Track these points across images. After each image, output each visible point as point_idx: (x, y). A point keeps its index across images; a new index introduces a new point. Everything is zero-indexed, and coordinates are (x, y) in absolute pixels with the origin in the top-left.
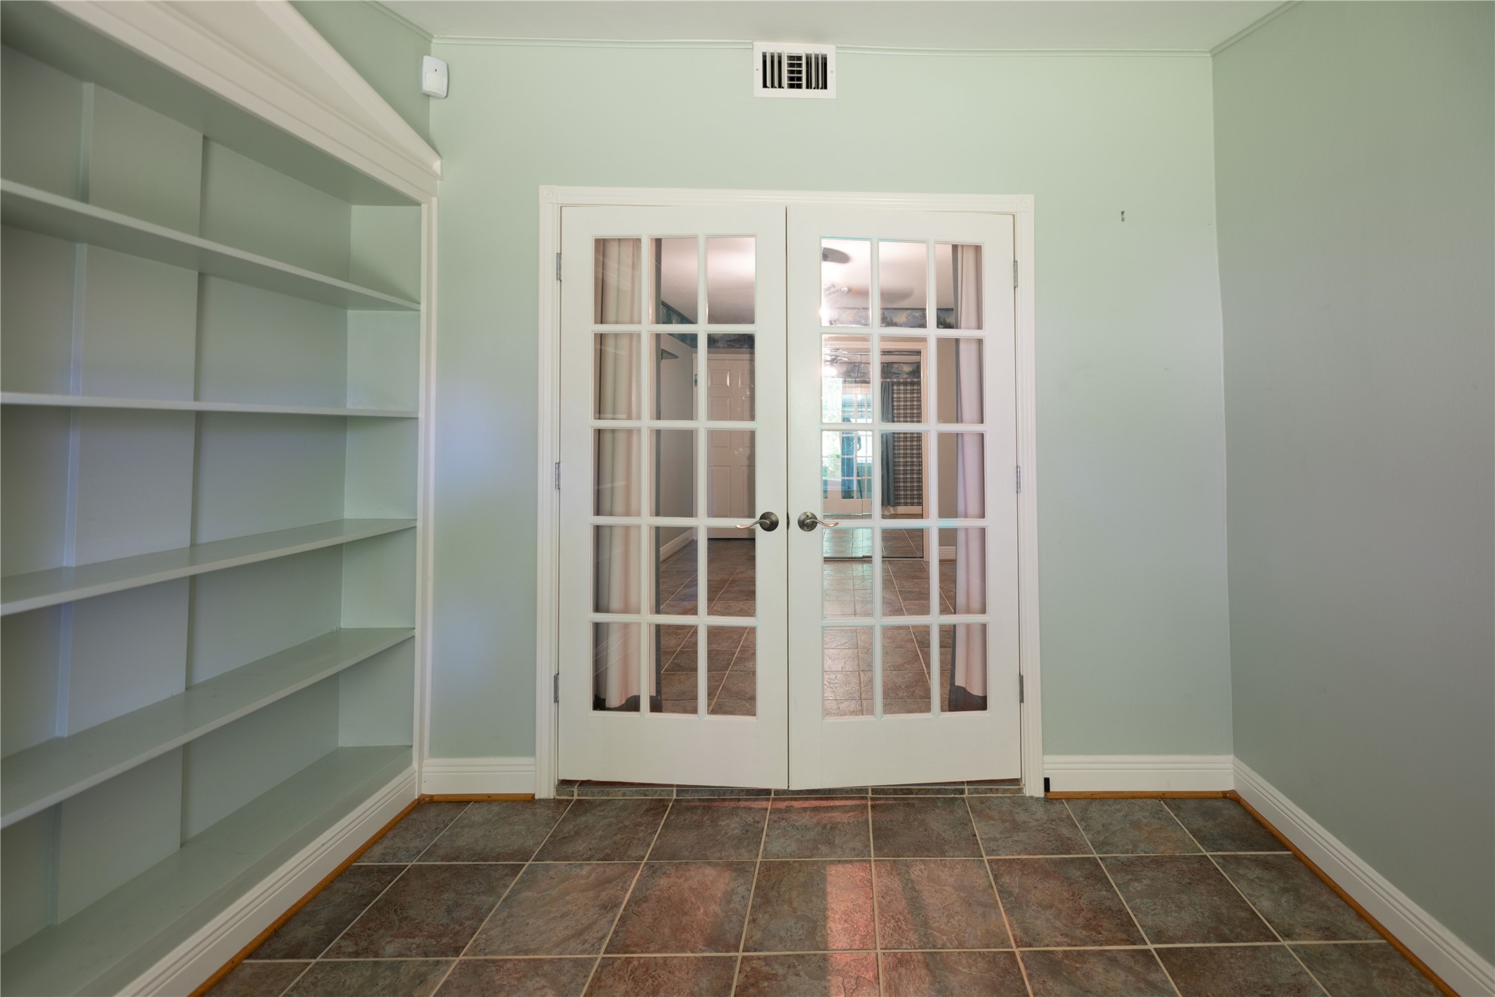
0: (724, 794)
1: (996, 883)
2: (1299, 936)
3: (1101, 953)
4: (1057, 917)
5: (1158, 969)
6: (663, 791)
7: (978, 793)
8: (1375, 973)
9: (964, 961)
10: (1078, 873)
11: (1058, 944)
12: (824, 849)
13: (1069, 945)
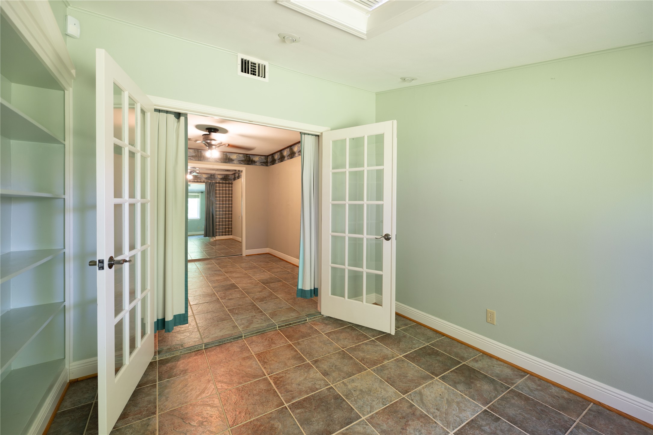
0: (224, 342)
1: (329, 338)
2: (401, 327)
3: (363, 343)
4: (349, 340)
5: (377, 342)
6: (198, 347)
7: (311, 319)
8: (416, 329)
9: (332, 356)
10: (349, 330)
11: (353, 345)
12: (273, 345)
13: (355, 344)
